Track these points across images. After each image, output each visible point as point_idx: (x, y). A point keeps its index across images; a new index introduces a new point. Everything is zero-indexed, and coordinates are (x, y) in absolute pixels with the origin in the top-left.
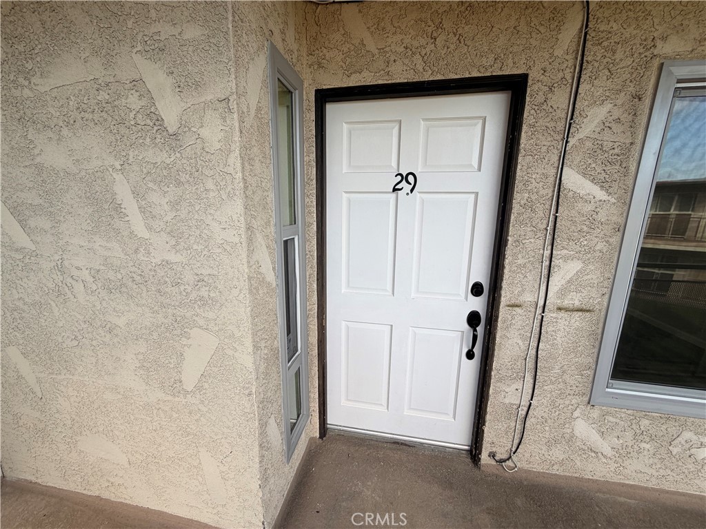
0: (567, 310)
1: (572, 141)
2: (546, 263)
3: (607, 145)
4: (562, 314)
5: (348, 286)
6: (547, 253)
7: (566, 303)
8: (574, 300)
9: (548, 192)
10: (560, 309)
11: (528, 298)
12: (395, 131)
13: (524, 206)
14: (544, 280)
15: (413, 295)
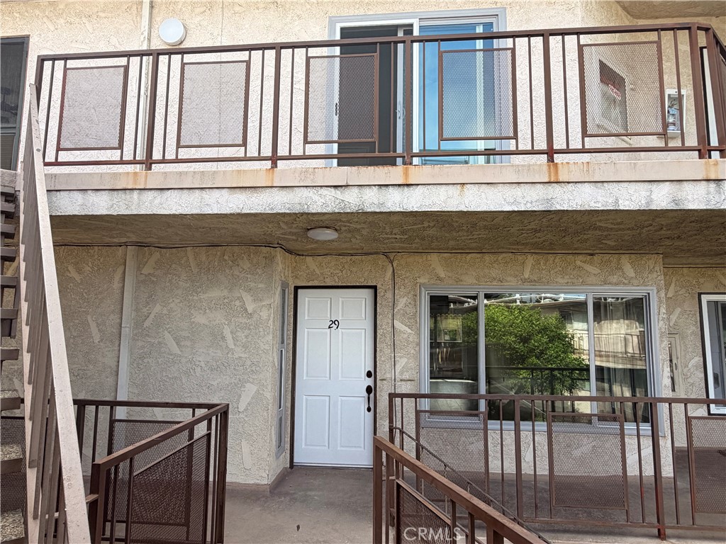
0: (404, 380)
1: (396, 310)
2: (393, 360)
3: (408, 312)
4: (403, 383)
5: (307, 376)
6: (393, 355)
7: (404, 377)
8: (406, 376)
9: (390, 329)
10: (401, 380)
11: (388, 376)
12: (329, 302)
13: (382, 335)
14: (393, 367)
15: (340, 379)
